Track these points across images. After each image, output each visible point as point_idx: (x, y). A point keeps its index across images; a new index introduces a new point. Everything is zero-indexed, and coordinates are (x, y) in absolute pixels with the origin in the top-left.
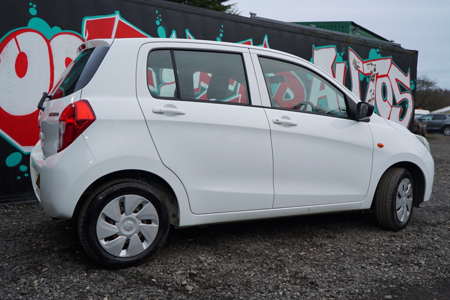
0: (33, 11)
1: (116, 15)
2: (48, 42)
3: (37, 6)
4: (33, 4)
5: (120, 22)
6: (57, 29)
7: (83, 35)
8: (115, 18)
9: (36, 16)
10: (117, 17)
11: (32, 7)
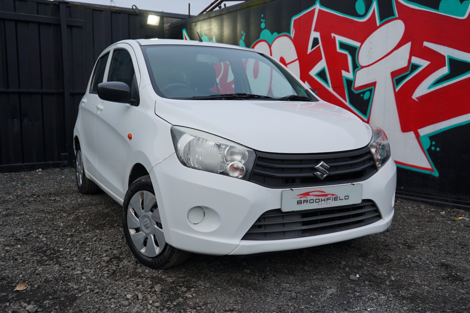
0: (263, 25)
1: (317, 4)
2: (270, 47)
3: (265, 20)
4: (263, 20)
5: (320, 11)
6: (276, 34)
7: (291, 34)
8: (314, 9)
9: (265, 28)
10: (317, 7)
11: (262, 22)
